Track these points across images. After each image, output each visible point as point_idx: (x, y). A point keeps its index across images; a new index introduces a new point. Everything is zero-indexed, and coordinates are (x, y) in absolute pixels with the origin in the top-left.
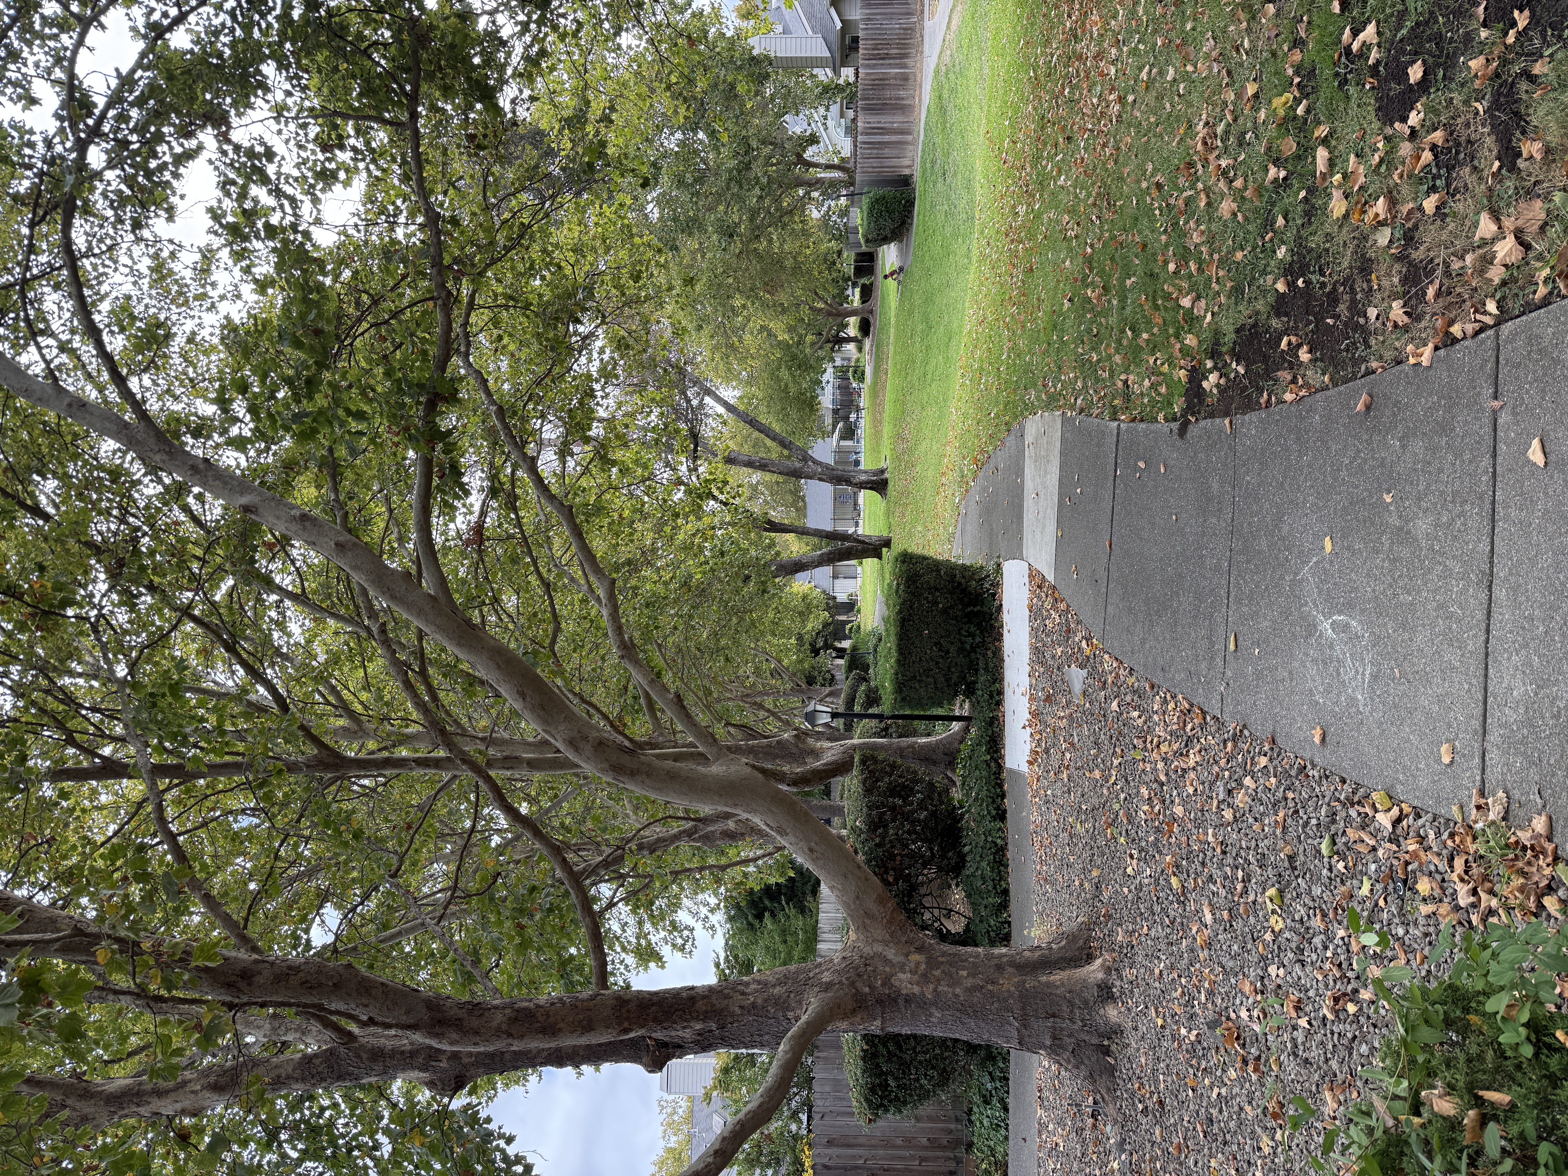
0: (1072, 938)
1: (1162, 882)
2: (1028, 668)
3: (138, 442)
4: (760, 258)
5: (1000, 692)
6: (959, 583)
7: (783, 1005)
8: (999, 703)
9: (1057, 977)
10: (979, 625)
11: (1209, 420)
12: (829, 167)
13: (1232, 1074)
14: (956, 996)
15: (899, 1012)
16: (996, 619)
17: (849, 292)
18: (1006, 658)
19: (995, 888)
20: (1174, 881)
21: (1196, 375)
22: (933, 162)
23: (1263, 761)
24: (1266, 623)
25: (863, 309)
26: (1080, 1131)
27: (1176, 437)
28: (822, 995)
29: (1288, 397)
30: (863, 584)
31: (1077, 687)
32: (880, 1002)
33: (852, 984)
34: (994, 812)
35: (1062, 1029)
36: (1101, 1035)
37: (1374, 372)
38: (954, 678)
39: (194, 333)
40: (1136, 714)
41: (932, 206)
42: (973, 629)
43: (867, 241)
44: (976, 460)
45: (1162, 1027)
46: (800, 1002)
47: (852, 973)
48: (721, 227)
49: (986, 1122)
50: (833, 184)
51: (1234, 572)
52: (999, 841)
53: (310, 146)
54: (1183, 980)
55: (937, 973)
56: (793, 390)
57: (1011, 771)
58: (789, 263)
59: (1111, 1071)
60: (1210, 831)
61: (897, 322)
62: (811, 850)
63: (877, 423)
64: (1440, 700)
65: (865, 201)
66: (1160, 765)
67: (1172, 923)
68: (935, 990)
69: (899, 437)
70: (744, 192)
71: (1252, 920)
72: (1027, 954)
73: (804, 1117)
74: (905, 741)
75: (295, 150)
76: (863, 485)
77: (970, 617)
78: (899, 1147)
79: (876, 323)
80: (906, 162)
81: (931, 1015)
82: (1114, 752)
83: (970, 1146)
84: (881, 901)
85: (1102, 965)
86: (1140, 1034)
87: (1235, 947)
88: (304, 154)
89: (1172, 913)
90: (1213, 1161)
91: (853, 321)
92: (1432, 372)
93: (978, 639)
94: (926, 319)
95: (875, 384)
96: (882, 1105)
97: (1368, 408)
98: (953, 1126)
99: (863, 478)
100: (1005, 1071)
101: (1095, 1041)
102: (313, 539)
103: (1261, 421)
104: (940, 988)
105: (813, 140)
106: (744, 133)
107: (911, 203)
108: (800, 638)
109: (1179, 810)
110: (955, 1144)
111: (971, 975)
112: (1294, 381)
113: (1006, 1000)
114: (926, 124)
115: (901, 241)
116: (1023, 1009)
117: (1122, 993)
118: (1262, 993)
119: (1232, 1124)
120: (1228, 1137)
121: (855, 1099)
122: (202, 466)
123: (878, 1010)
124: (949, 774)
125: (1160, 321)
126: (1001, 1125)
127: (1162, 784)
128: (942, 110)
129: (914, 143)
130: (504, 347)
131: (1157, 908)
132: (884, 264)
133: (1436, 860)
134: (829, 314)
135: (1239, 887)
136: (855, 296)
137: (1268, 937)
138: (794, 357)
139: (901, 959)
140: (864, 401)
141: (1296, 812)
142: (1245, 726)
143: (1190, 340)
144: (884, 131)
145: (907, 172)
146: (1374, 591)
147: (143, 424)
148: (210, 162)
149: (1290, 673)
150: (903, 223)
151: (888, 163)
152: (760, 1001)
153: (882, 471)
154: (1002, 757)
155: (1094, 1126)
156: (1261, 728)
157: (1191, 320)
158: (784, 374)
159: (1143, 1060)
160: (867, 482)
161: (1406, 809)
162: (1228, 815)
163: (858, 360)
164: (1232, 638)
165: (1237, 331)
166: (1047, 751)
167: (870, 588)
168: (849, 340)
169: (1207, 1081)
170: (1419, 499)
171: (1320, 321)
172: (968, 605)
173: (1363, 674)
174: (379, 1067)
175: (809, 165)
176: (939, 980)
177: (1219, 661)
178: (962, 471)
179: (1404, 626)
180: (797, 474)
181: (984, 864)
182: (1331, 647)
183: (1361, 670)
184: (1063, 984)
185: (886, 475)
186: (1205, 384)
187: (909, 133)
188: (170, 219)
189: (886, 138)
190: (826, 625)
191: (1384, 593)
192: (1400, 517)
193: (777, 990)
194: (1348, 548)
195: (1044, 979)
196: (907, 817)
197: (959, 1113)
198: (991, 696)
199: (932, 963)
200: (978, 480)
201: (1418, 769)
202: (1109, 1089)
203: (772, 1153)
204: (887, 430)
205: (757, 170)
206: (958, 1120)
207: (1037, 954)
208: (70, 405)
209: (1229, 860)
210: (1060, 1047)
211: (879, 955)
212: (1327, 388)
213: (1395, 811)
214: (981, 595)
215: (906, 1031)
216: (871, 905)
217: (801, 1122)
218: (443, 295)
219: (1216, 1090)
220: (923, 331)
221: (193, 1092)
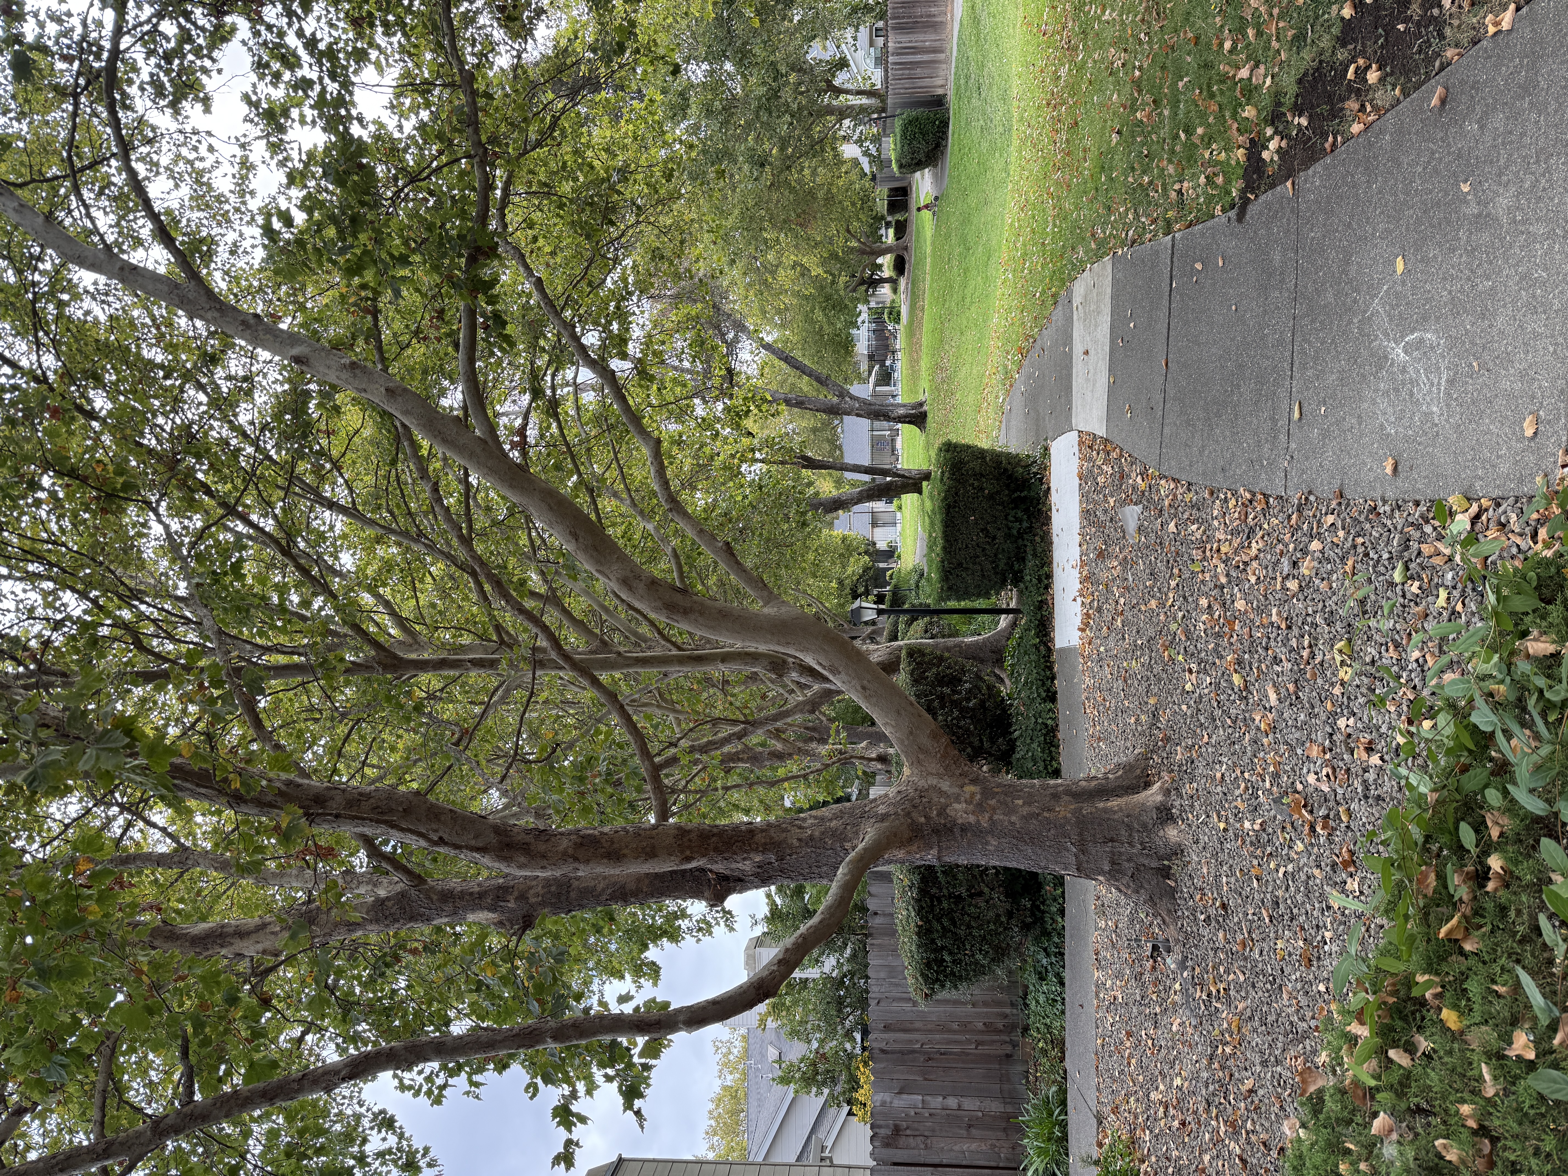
0: (1128, 768)
1: (1224, 684)
2: (1078, 538)
3: (189, 301)
4: (792, 190)
5: (1049, 576)
6: (1006, 470)
7: (841, 837)
8: (1048, 587)
9: (1114, 803)
10: (1026, 511)
11: (1269, 193)
12: (859, 93)
13: (1299, 846)
14: (1013, 824)
15: (955, 839)
16: (1044, 504)
17: (883, 231)
18: (1055, 539)
19: (1046, 768)
20: (1236, 679)
21: (1256, 147)
22: (968, 77)
23: (1330, 519)
24: (1334, 377)
25: (897, 246)
26: (1138, 977)
27: (1234, 223)
28: (877, 825)
29: (1356, 128)
30: (903, 529)
31: (1132, 526)
32: (936, 831)
33: (908, 814)
34: (1044, 694)
35: (1120, 854)
36: (1161, 858)
37: (1449, 64)
38: (1002, 565)
39: (235, 244)
40: (1194, 527)
41: (968, 123)
42: (1020, 514)
43: (901, 166)
44: (1020, 350)
45: (1225, 830)
46: (857, 833)
47: (907, 805)
48: (752, 157)
49: (1042, 999)
50: (863, 109)
51: (1298, 339)
52: (1049, 722)
53: (341, 24)
54: (1246, 775)
55: (993, 802)
56: (827, 329)
57: (1062, 650)
58: (820, 194)
59: (1172, 893)
60: (1274, 611)
61: (934, 251)
62: (864, 688)
63: (914, 363)
64: (1522, 375)
65: (898, 123)
66: (1221, 568)
67: (1234, 722)
68: (991, 818)
69: (937, 368)
70: (773, 120)
71: (1320, 681)
72: (1083, 783)
73: (858, 1036)
74: (951, 641)
75: (327, 28)
76: (902, 419)
77: (1016, 503)
78: (955, 1032)
79: (911, 260)
80: (940, 82)
81: (987, 843)
82: (1172, 575)
83: (1026, 1029)
84: (934, 736)
85: (1161, 788)
86: (1201, 845)
87: (1302, 716)
88: (335, 33)
89: (1233, 712)
90: (1279, 942)
91: (886, 261)
92: (1514, 35)
93: (1025, 524)
94: (964, 240)
95: (911, 322)
96: (937, 980)
97: (1443, 102)
98: (1008, 1011)
99: (902, 411)
100: (1060, 946)
101: (1155, 864)
102: (364, 386)
103: (1326, 168)
104: (996, 817)
105: (843, 64)
106: (772, 58)
107: (945, 124)
108: (841, 582)
109: (1240, 605)
110: (1010, 1028)
111: (1027, 803)
112: (1362, 108)
113: (1062, 826)
114: (959, 38)
115: (935, 166)
116: (1080, 834)
117: (1182, 810)
118: (1331, 750)
119: (1299, 897)
120: (1295, 911)
121: (911, 979)
122: (252, 321)
123: (935, 839)
124: (997, 671)
125: (1216, 108)
126: (1057, 1001)
127: (1222, 587)
128: (976, 21)
129: (947, 61)
130: (539, 249)
131: (1218, 713)
132: (918, 197)
133: (1518, 540)
134: (863, 252)
135: (1305, 653)
136: (889, 236)
137: (1337, 691)
138: (828, 298)
139: (956, 790)
140: (900, 343)
141: (1367, 555)
142: (1310, 493)
143: (1249, 112)
144: (915, 50)
145: (940, 91)
146: (1450, 292)
147: (193, 283)
148: (244, 43)
149: (1359, 417)
150: (938, 145)
151: (920, 83)
152: (817, 833)
153: (921, 404)
154: (1052, 640)
155: (1154, 968)
156: (1326, 489)
157: (1250, 90)
158: (819, 315)
159: (1205, 870)
160: (906, 416)
161: (1485, 502)
162: (1293, 585)
163: (893, 301)
164: (1297, 408)
165: (1300, 81)
166: (1099, 610)
167: (909, 532)
168: (883, 280)
169: (1272, 866)
170: (1500, 175)
171: (1390, 29)
172: (1015, 491)
173: (1439, 384)
174: (449, 908)
175: (838, 91)
176: (994, 809)
177: (1283, 438)
178: (1005, 367)
179: (1483, 316)
180: (834, 411)
181: (1035, 745)
182: (1404, 371)
183: (1436, 381)
184: (1121, 810)
185: (925, 408)
186: (1265, 155)
187: (942, 52)
188: (207, 110)
189: (918, 58)
190: (866, 569)
191: (1462, 291)
192: (1478, 204)
193: (833, 824)
194: (1422, 261)
195: (1101, 805)
196: (956, 704)
197: (1014, 998)
198: (1040, 580)
199: (987, 793)
200: (1022, 371)
201: (1498, 457)
202: (1169, 911)
203: (828, 1071)
204: (925, 363)
205: (787, 94)
206: (1013, 1005)
207: (1094, 783)
208: (122, 269)
209: (1295, 631)
210: (1118, 872)
211: (934, 787)
212: (1398, 102)
213: (1475, 508)
214: (1027, 480)
215: (963, 861)
216: (925, 740)
217: (854, 1040)
218: (481, 151)
219: (1282, 870)
220: (960, 254)
221: (272, 933)
